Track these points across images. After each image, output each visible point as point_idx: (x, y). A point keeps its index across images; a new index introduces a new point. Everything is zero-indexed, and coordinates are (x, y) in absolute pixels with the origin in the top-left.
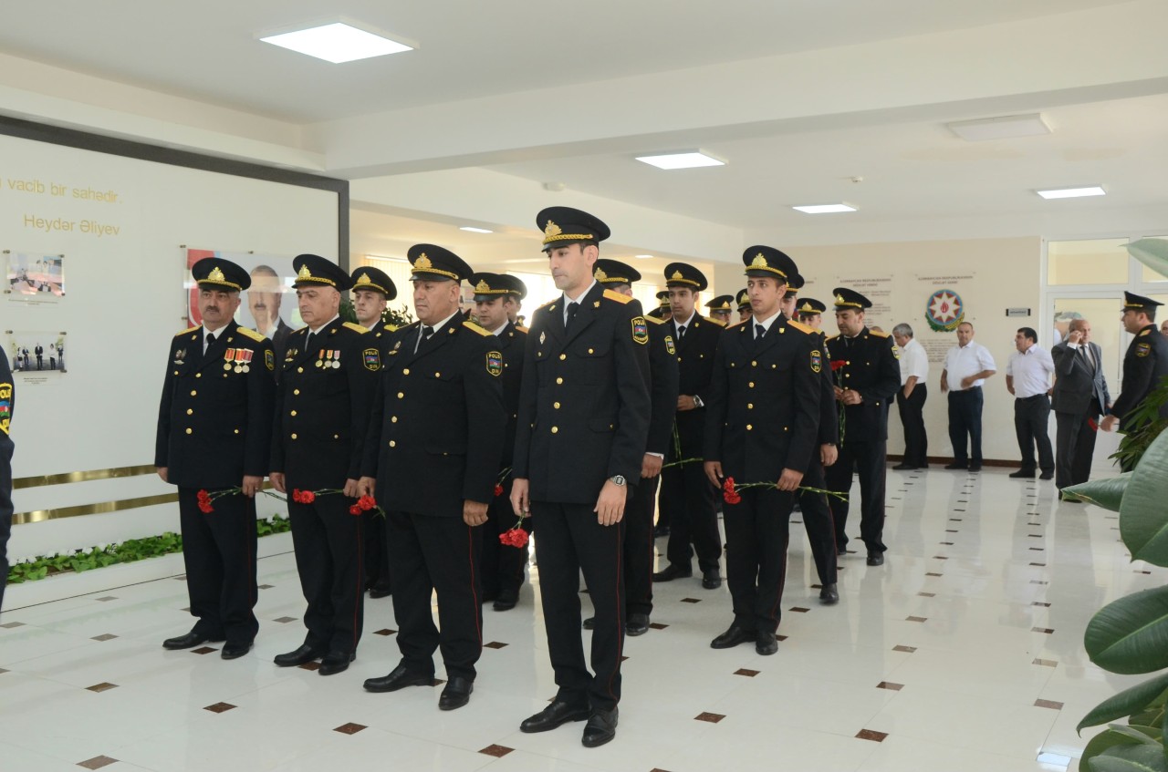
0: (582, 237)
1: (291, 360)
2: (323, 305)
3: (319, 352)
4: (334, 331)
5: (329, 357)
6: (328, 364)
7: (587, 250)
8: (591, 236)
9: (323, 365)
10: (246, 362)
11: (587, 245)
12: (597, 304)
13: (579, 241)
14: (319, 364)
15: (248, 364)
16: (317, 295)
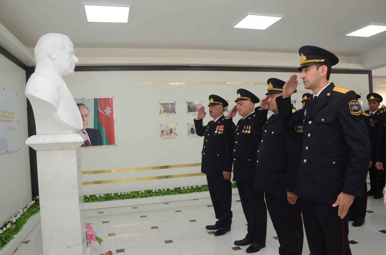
0: (317, 61)
1: (237, 129)
2: (245, 107)
3: (244, 127)
4: (250, 118)
5: (247, 128)
6: (246, 131)
7: (321, 68)
8: (323, 60)
9: (244, 132)
10: (222, 130)
11: (321, 65)
12: (329, 94)
13: (316, 63)
14: (243, 131)
15: (223, 131)
16: (243, 104)
